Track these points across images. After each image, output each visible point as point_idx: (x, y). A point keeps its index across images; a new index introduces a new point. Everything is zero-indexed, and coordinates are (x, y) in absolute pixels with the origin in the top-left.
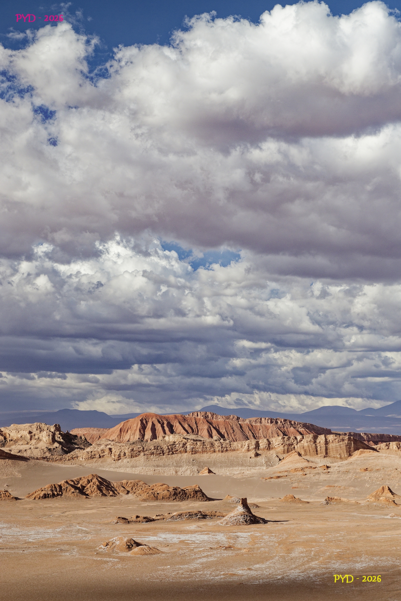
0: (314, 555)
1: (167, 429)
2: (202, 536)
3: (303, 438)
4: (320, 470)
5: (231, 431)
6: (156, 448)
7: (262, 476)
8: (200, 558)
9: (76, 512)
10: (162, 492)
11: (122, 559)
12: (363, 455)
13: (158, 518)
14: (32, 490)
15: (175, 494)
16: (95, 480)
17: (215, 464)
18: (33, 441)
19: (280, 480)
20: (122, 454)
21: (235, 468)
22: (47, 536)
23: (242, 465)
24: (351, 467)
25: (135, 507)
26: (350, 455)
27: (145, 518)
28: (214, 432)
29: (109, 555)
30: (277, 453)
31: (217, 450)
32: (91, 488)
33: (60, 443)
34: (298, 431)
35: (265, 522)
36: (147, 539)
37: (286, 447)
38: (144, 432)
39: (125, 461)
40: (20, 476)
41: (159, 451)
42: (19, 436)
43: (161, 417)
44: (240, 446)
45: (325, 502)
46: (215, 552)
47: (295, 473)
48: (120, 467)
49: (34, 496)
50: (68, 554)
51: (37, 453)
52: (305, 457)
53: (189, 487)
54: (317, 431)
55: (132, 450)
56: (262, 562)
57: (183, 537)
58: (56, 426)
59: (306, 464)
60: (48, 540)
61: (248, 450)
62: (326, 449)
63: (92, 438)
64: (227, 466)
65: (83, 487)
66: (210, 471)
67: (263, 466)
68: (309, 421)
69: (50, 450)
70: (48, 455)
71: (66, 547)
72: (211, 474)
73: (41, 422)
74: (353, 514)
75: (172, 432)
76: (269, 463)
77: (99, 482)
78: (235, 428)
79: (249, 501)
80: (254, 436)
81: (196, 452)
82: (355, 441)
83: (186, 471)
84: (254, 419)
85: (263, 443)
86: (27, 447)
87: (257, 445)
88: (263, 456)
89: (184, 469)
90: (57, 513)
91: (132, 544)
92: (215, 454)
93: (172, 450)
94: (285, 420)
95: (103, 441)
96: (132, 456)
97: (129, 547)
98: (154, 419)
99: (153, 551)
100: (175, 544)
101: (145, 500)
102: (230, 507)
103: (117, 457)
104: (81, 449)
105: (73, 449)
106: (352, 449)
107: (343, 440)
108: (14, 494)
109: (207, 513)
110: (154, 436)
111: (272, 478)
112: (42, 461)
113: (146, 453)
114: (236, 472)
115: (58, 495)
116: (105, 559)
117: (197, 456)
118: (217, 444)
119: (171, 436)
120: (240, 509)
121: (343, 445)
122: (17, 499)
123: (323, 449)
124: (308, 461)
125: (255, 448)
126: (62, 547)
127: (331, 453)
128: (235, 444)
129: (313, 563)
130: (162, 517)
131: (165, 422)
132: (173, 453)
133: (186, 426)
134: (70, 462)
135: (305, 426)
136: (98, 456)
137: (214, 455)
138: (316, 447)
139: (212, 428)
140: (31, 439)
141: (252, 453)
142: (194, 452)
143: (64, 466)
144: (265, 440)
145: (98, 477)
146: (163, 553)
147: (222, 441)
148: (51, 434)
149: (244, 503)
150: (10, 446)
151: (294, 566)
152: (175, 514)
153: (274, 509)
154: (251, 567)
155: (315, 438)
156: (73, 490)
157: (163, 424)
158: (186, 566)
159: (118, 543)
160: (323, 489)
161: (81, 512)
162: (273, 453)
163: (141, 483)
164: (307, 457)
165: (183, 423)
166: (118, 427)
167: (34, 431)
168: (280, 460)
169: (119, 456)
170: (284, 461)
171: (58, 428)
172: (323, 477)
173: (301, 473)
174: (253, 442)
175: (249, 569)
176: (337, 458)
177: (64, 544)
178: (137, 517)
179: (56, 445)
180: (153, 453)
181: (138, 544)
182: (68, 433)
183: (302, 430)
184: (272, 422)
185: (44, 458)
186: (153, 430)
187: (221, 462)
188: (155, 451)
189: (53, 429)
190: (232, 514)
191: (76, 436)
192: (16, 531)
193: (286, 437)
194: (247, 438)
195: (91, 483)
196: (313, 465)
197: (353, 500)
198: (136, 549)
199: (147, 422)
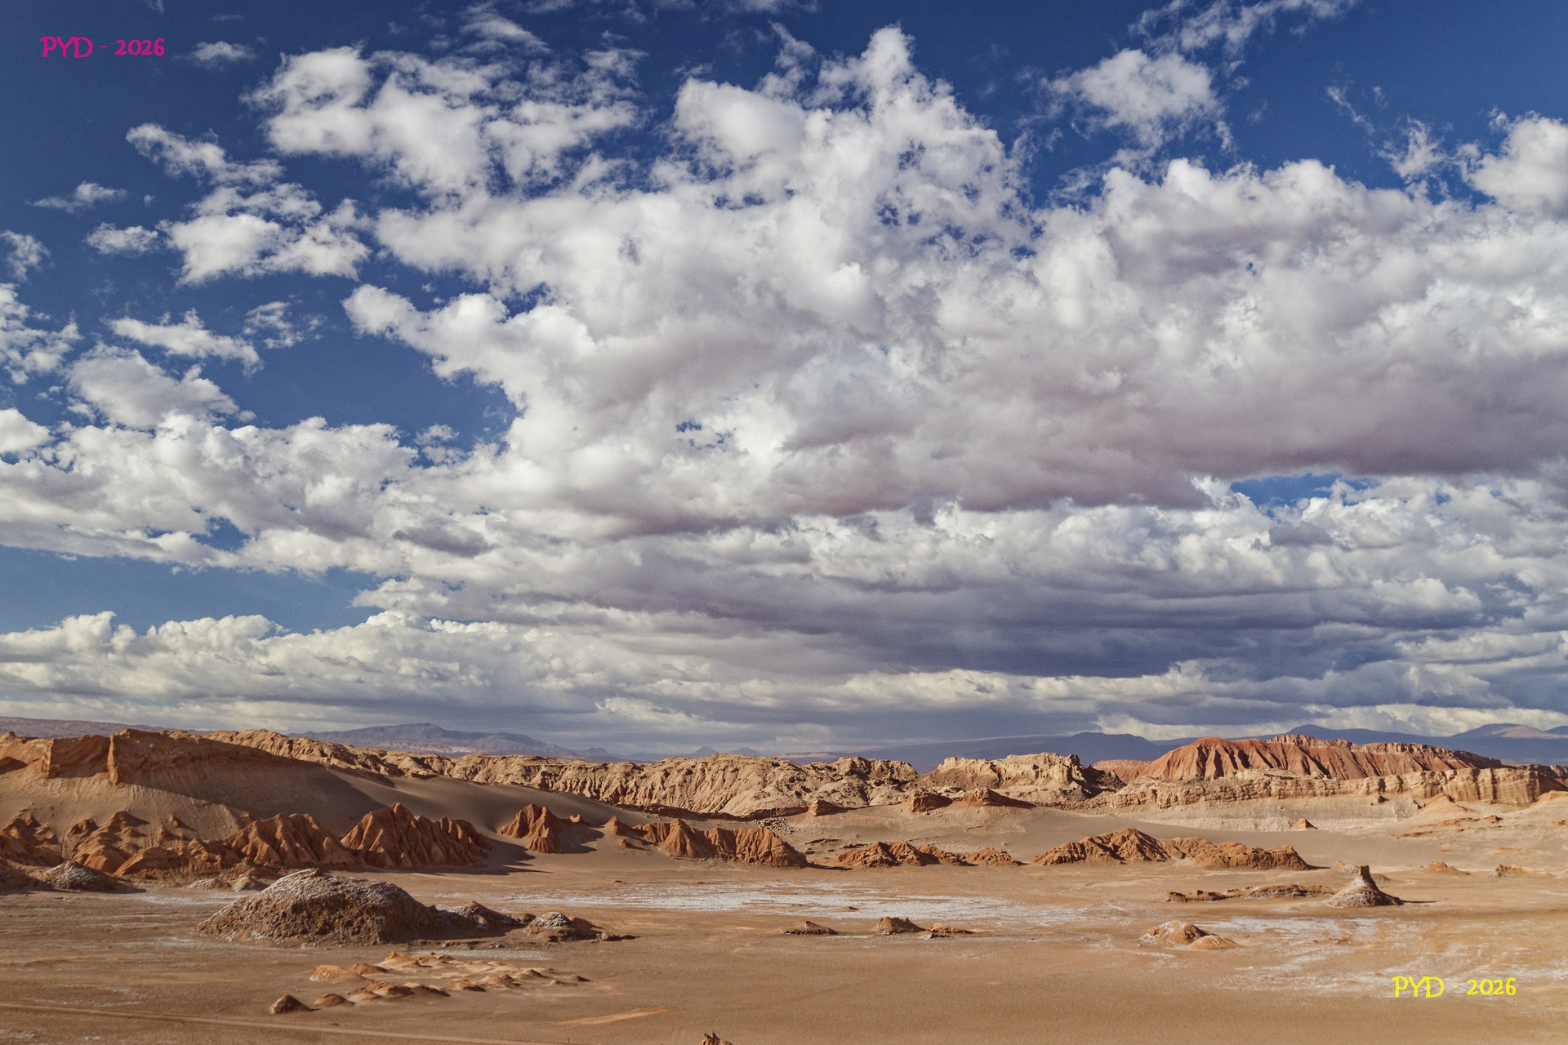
0: (1483, 955)
1: (1238, 761)
2: (1301, 923)
3: (1455, 773)
4: (1486, 824)
5: (1340, 764)
6: (1224, 790)
7: (1392, 832)
8: (1299, 956)
9: (1107, 884)
10: (1235, 855)
11: (1180, 955)
12: (1556, 800)
13: (1232, 894)
14: (1042, 852)
15: (1256, 859)
16: (1133, 837)
17: (1315, 814)
18: (1040, 780)
19: (1421, 838)
20: (1172, 799)
21: (1347, 821)
22: (1066, 919)
23: (1359, 816)
24: (1536, 819)
25: (1195, 877)
26: (1534, 800)
27: (1210, 894)
28: (1313, 766)
29: (1159, 948)
30: (1414, 797)
31: (1318, 792)
32: (1128, 849)
33: (1078, 782)
34: (1446, 763)
35: (1400, 902)
36: (1216, 926)
37: (1428, 789)
38: (1204, 765)
39: (1177, 808)
40: (1022, 830)
41: (1229, 795)
42: (1020, 772)
43: (1229, 744)
44: (1354, 786)
45: (1495, 874)
46: (1322, 947)
47: (1445, 828)
48: (1170, 818)
49: (1044, 860)
50: (1097, 945)
51: (1047, 798)
52: (1461, 804)
53: (1276, 848)
54: (1478, 763)
55: (1188, 792)
56: (1399, 965)
57: (1271, 924)
58: (1072, 757)
59: (1462, 814)
60: (1067, 924)
61: (1368, 793)
62: (1495, 791)
63: (1126, 774)
64: (1335, 817)
65: (1116, 847)
66: (1308, 825)
67: (1390, 816)
68: (1464, 748)
69: (1065, 792)
70: (1062, 799)
71: (1095, 935)
72: (1311, 829)
73: (1051, 751)
74: (1543, 892)
75: (1247, 765)
76: (1401, 812)
77: (1140, 840)
78: (1345, 759)
79: (1372, 871)
80: (1376, 772)
81: (1285, 796)
82: (1541, 778)
83: (1272, 824)
84: (1375, 745)
85: (1391, 782)
86: (1031, 788)
87: (1382, 785)
88: (1393, 802)
89: (1267, 821)
90: (1079, 886)
91: (1192, 934)
92: (1316, 799)
93: (1248, 792)
94: (1425, 747)
95: (1143, 779)
96: (1187, 802)
97: (1190, 938)
98: (1218, 747)
99: (1226, 944)
100: (1258, 934)
101: (1209, 868)
102: (1343, 879)
103: (1165, 802)
104: (1111, 790)
105: (1100, 791)
106: (1537, 791)
107: (1522, 777)
108: (1015, 856)
109: (1307, 887)
110: (1220, 772)
111: (1407, 835)
112: (1053, 809)
113: (1209, 796)
114: (1350, 826)
115: (1079, 858)
116: (1153, 954)
117: (1287, 801)
118: (1317, 783)
119: (1246, 771)
120: (1359, 882)
121: (1522, 784)
122: (1019, 863)
123: (1490, 790)
124: (1466, 810)
125: (1379, 790)
126: (1090, 936)
127: (1503, 797)
128: (1346, 784)
129: (1482, 967)
130: (1236, 893)
131: (1236, 751)
132: (1250, 798)
133: (1268, 757)
134: (1095, 811)
135: (1457, 755)
136: (1136, 801)
137: (1314, 801)
138: (1478, 788)
139: (1309, 760)
140: (1037, 777)
141: (1374, 798)
142: (1282, 795)
143: (1086, 816)
144: (1394, 777)
145: (1137, 833)
146: (1240, 946)
147: (1325, 778)
148: (1065, 769)
149: (1365, 872)
150: (1007, 787)
151: (1449, 971)
152: (1256, 888)
153: (1413, 883)
154: (1380, 971)
155: (1475, 774)
156: (1101, 851)
157: (1233, 753)
158: (1279, 968)
159: (1172, 930)
160: (1491, 852)
161: (1114, 884)
162: (1407, 798)
163: (1203, 842)
164: (1465, 804)
165: (1263, 752)
166: (1164, 760)
167: (1041, 765)
168: (1419, 807)
169: (1168, 801)
170: (1425, 810)
171: (1075, 761)
172: (1491, 834)
173: (1455, 828)
174: (1376, 780)
175: (1378, 975)
176: (1513, 804)
177: (1091, 930)
178: (1200, 892)
179: (1074, 785)
180: (1219, 798)
181: (1202, 934)
182: (1090, 767)
183: (1452, 761)
184: (1403, 750)
185: (1056, 805)
186: (1218, 762)
187: (1326, 811)
188: (1222, 794)
189: (1068, 763)
190: (1347, 890)
191: (1103, 772)
192: (1020, 910)
193: (1428, 773)
194: (1365, 775)
195: (1128, 842)
196: (1474, 816)
197: (1542, 871)
198: (1200, 941)
199: (1207, 751)
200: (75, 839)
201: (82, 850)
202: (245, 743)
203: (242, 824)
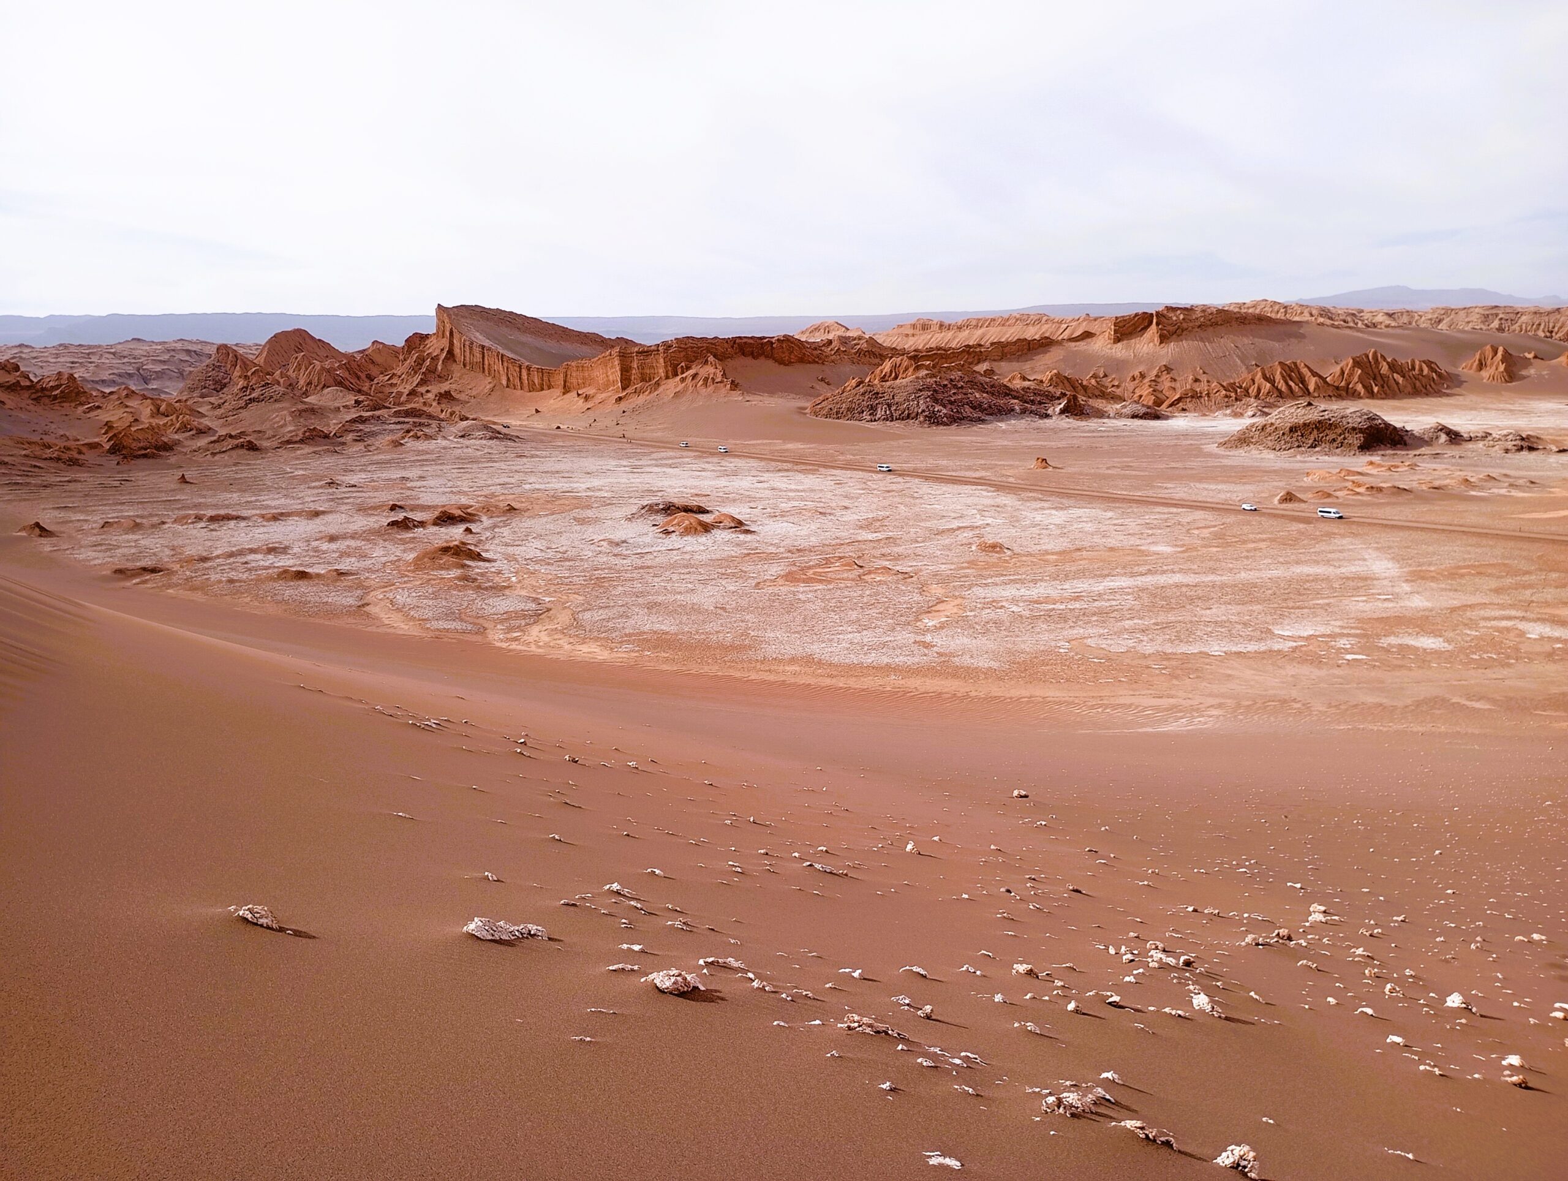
200: (1132, 386)
201: (1138, 392)
202: (1250, 311)
203: (1249, 369)
